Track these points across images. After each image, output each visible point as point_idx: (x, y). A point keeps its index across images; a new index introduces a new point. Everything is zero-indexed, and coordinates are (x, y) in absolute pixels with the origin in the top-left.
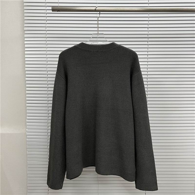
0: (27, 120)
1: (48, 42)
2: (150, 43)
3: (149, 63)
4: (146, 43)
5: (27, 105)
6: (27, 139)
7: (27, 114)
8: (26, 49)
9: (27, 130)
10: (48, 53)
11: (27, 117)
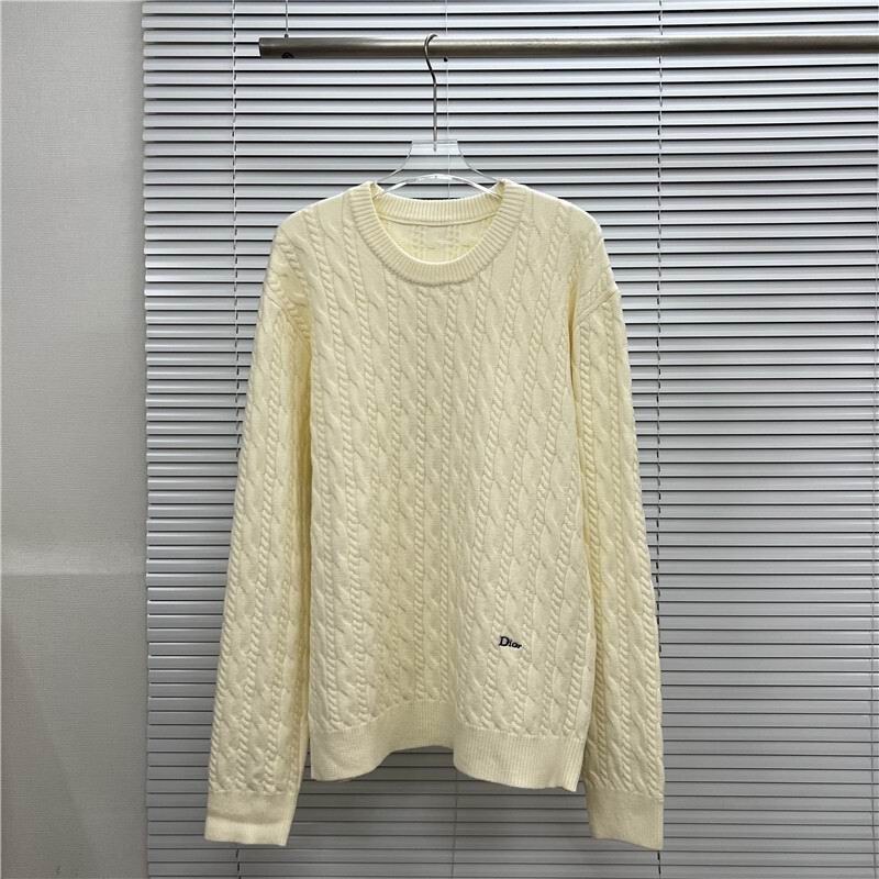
0: (149, 521)
1: (240, 193)
2: (666, 192)
3: (667, 276)
4: (652, 192)
5: (148, 454)
6: (149, 602)
7: (150, 495)
8: (147, 223)
9: (148, 562)
10: (242, 235)
11: (150, 508)
